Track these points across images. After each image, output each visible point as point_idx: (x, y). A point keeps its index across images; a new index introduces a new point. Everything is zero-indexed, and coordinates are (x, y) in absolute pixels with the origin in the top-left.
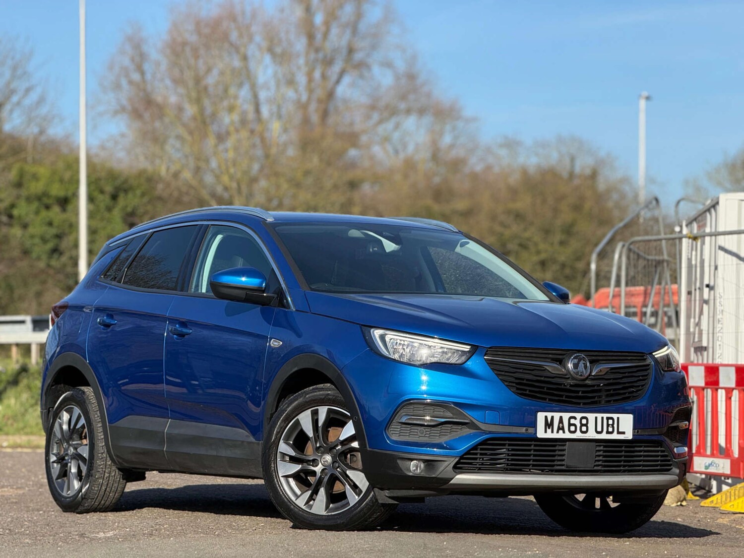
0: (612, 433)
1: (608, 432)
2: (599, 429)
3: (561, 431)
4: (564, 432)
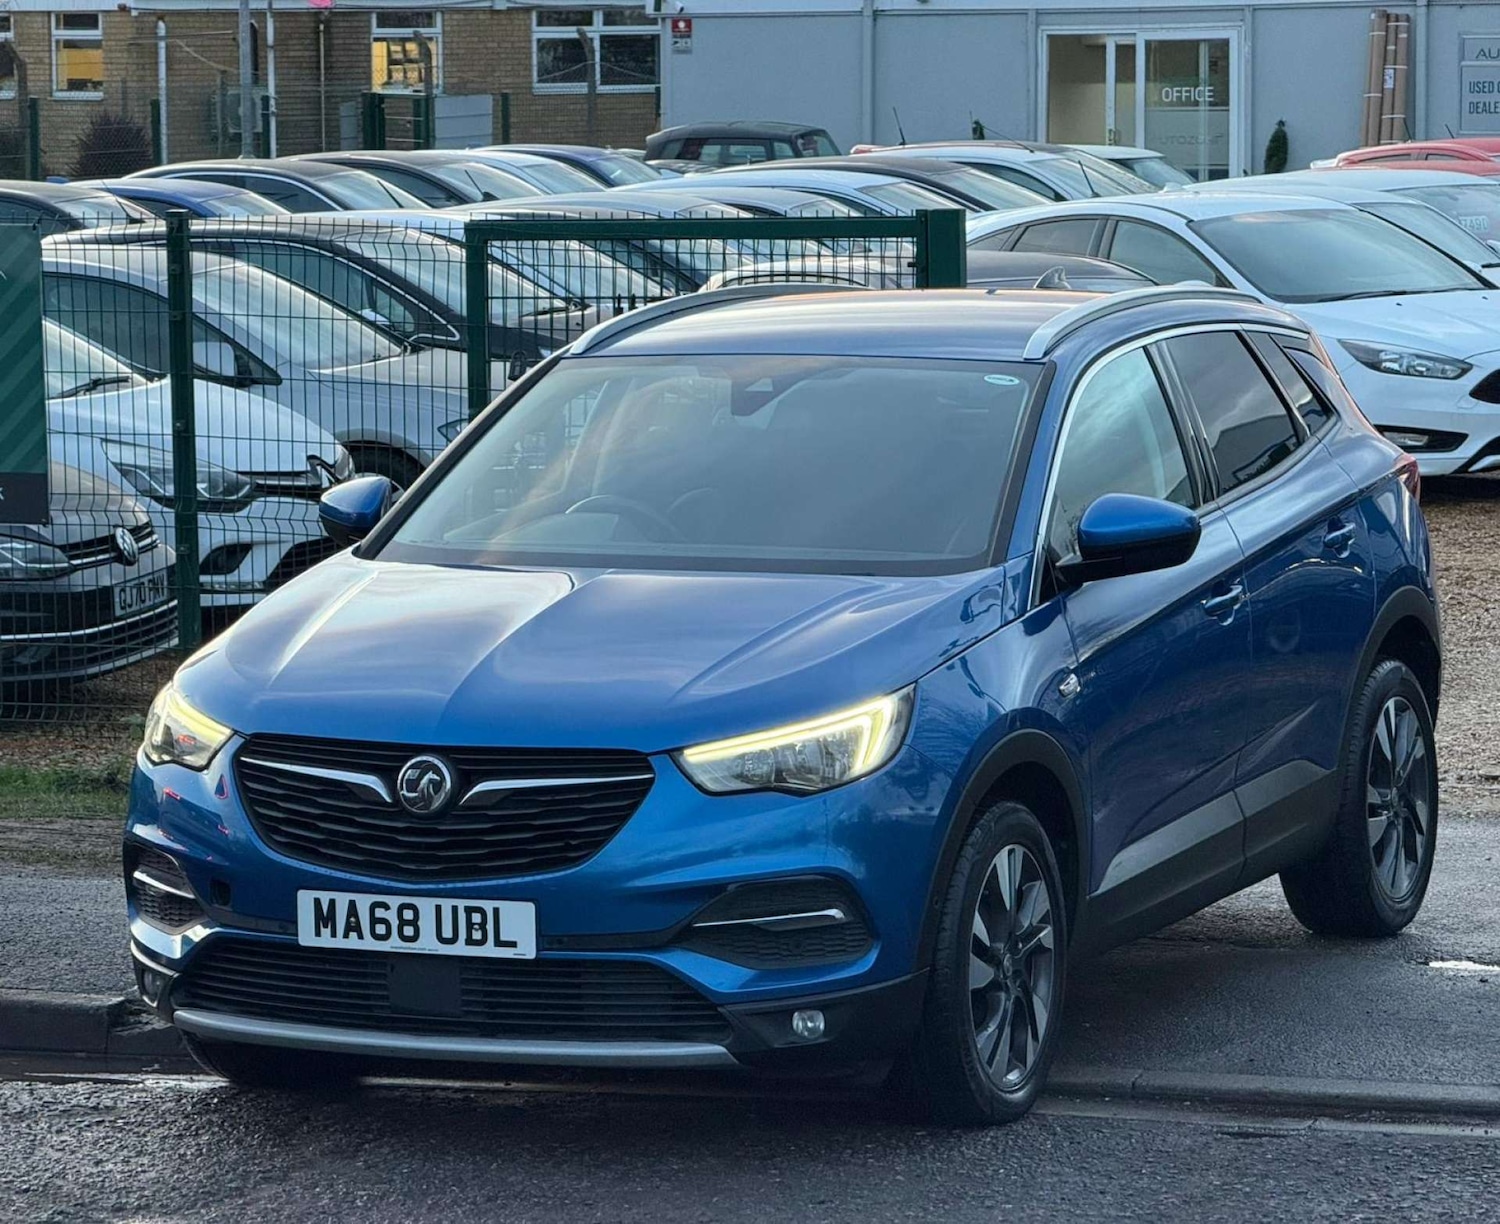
0: (482, 942)
1: (470, 941)
2: (447, 933)
3: (353, 935)
4: (361, 937)
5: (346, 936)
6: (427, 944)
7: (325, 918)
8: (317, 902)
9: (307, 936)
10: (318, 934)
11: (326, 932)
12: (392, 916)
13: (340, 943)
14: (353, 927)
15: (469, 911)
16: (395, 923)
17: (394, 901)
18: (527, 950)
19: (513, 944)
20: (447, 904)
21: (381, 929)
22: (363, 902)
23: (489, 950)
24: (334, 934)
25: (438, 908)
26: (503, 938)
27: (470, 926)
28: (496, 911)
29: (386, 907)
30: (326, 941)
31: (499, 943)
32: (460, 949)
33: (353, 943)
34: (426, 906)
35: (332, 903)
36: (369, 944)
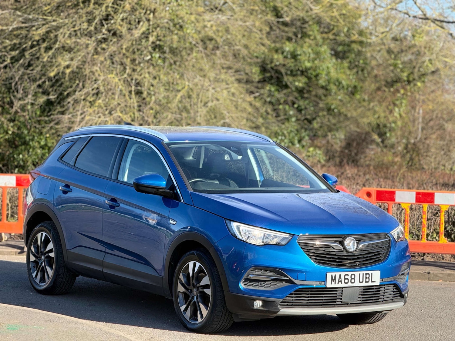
0: (368, 282)
1: (366, 282)
2: (361, 281)
4: (341, 283)
5: (338, 284)
6: (357, 284)
7: (333, 280)
8: (332, 276)
9: (329, 285)
10: (331, 284)
11: (333, 283)
12: (349, 277)
13: (337, 286)
14: (340, 281)
15: (366, 274)
16: (350, 279)
17: (350, 273)
18: (378, 283)
19: (375, 282)
20: (361, 273)
21: (346, 281)
22: (343, 274)
23: (370, 284)
24: (335, 283)
25: (360, 274)
26: (373, 280)
27: (366, 278)
28: (372, 274)
29: (348, 275)
30: (333, 285)
31: (372, 282)
32: (364, 284)
33: (340, 285)
34: (357, 273)
35: (335, 275)
36: (343, 285)
